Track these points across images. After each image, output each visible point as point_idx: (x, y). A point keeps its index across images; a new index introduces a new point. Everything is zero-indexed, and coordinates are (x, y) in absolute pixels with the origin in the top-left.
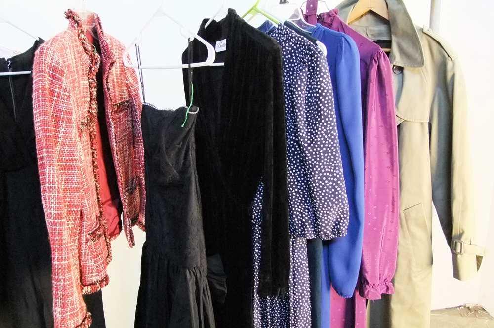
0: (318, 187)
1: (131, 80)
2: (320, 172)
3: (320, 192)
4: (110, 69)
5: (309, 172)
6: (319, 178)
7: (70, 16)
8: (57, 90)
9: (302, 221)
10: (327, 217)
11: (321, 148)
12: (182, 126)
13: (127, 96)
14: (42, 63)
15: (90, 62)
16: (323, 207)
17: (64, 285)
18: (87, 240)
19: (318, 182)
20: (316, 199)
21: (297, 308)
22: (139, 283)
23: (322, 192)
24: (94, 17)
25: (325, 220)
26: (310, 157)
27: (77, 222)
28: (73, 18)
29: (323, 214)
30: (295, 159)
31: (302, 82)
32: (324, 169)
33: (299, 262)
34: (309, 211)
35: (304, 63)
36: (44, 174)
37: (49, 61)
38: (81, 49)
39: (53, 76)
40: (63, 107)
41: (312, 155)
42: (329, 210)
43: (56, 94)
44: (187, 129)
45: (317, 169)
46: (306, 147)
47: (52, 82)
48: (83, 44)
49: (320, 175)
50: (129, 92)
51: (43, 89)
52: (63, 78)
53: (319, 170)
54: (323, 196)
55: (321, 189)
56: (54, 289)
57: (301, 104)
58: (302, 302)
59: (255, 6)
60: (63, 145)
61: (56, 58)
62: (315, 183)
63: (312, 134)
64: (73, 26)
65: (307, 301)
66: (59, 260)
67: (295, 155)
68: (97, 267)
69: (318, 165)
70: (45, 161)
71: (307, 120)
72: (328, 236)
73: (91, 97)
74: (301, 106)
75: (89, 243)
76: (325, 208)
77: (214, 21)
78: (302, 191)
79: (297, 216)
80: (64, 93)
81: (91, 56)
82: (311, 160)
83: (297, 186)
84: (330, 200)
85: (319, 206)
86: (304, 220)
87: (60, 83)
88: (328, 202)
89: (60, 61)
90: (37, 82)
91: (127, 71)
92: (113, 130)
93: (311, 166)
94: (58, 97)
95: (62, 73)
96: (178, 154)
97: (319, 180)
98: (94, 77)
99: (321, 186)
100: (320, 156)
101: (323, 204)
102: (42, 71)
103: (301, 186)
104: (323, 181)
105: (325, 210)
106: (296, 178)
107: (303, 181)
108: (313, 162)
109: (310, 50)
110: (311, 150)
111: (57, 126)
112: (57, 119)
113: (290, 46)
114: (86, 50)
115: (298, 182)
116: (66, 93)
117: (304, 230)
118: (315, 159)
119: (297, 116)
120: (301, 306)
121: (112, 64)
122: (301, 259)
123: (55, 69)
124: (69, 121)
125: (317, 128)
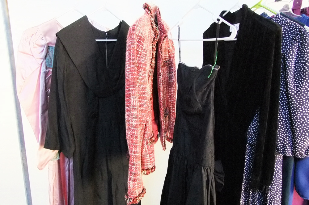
0: (299, 122)
1: (171, 48)
2: (302, 112)
3: (300, 125)
4: (164, 40)
5: (294, 112)
6: (300, 116)
7: (146, 7)
8: (140, 51)
9: (284, 144)
10: (303, 142)
11: (304, 97)
12: (209, 77)
13: (168, 57)
14: (133, 34)
15: (154, 35)
16: (301, 136)
17: (136, 168)
18: (147, 143)
19: (300, 119)
20: (296, 130)
21: (272, 201)
22: (166, 173)
23: (302, 126)
24: (156, 8)
25: (302, 145)
26: (295, 102)
27: (143, 131)
28: (148, 8)
29: (301, 140)
30: (282, 103)
31: (293, 52)
32: (305, 110)
33: (277, 171)
34: (289, 138)
35: (296, 40)
36: (129, 100)
37: (137, 33)
38: (150, 27)
39: (139, 42)
40: (142, 61)
41: (297, 101)
42: (305, 138)
43: (139, 53)
44: (212, 79)
45: (299, 110)
46: (293, 96)
47: (138, 45)
48: (152, 24)
49: (302, 114)
50: (169, 55)
51: (134, 49)
52: (144, 44)
53: (301, 111)
54: (302, 129)
55: (301, 124)
56: (129, 170)
57: (291, 67)
58: (276, 197)
59: (259, 3)
60: (140, 83)
61: (141, 31)
62: (297, 119)
63: (298, 86)
64: (147, 13)
65: (279, 197)
66: (135, 152)
67: (282, 100)
68: (151, 160)
69: (301, 108)
70: (131, 92)
71: (294, 78)
72: (302, 155)
73: (152, 56)
74: (291, 68)
75: (148, 144)
76: (303, 136)
77: (229, 12)
78: (286, 124)
79: (280, 140)
80: (144, 53)
81: (155, 32)
82: (296, 104)
83: (282, 120)
85: (298, 135)
86: (285, 143)
87: (142, 46)
88: (305, 133)
89: (143, 33)
90: (130, 45)
91: (169, 42)
92: (161, 77)
93: (295, 108)
94: (140, 55)
95: (143, 40)
96: (203, 95)
97: (300, 118)
98: (155, 44)
99: (301, 122)
100: (303, 102)
101: (302, 133)
102: (133, 38)
103: (285, 121)
104: (304, 119)
105: (303, 138)
106: (282, 115)
107: (286, 118)
108: (297, 105)
109: (300, 31)
110: (297, 98)
111: (138, 72)
112: (139, 68)
113: (285, 29)
114: (152, 27)
115: (283, 118)
116: (145, 53)
117: (284, 150)
118: (299, 103)
119: (288, 75)
120: (275, 200)
121: (165, 37)
122: (278, 169)
123: (140, 38)
124: (145, 70)
125: (302, 83)
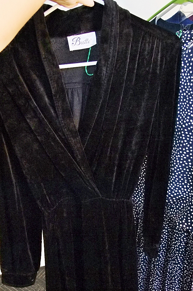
23: (183, 170)
29: (176, 187)
41: (186, 136)
62: (180, 160)
84: (187, 179)
85: (175, 179)
99: (183, 165)
105: (179, 184)
110: (187, 133)
118: (188, 141)
